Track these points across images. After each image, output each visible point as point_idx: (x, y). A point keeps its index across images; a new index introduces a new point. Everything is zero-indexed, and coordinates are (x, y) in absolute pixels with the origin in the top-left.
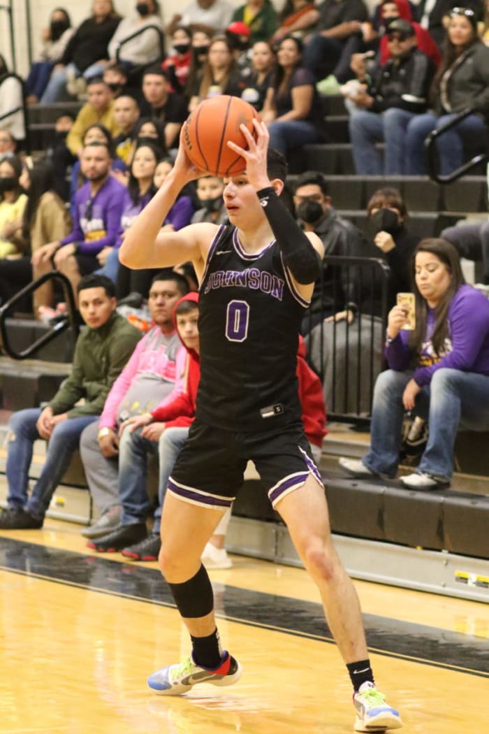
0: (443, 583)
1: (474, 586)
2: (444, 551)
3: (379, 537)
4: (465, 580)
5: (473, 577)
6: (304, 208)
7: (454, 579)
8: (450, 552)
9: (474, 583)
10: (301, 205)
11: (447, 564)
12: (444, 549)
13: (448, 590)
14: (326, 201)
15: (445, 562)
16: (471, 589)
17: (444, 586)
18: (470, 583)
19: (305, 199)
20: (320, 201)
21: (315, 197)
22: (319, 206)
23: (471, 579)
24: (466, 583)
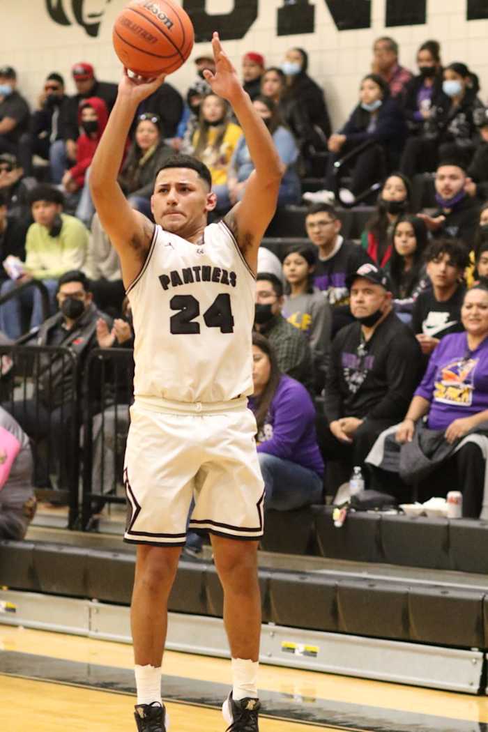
0: (269, 653)
1: (302, 655)
2: (270, 623)
3: (201, 612)
4: (292, 650)
5: (300, 647)
6: (68, 305)
7: (280, 649)
8: (277, 624)
9: (302, 653)
10: (64, 303)
11: (273, 636)
12: (271, 621)
13: (274, 660)
14: (87, 297)
15: (271, 634)
16: (298, 658)
17: (270, 656)
18: (297, 653)
19: (67, 295)
20: (83, 298)
21: (77, 294)
22: (81, 303)
23: (298, 649)
24: (294, 652)
